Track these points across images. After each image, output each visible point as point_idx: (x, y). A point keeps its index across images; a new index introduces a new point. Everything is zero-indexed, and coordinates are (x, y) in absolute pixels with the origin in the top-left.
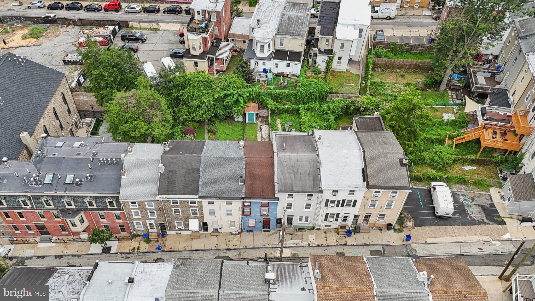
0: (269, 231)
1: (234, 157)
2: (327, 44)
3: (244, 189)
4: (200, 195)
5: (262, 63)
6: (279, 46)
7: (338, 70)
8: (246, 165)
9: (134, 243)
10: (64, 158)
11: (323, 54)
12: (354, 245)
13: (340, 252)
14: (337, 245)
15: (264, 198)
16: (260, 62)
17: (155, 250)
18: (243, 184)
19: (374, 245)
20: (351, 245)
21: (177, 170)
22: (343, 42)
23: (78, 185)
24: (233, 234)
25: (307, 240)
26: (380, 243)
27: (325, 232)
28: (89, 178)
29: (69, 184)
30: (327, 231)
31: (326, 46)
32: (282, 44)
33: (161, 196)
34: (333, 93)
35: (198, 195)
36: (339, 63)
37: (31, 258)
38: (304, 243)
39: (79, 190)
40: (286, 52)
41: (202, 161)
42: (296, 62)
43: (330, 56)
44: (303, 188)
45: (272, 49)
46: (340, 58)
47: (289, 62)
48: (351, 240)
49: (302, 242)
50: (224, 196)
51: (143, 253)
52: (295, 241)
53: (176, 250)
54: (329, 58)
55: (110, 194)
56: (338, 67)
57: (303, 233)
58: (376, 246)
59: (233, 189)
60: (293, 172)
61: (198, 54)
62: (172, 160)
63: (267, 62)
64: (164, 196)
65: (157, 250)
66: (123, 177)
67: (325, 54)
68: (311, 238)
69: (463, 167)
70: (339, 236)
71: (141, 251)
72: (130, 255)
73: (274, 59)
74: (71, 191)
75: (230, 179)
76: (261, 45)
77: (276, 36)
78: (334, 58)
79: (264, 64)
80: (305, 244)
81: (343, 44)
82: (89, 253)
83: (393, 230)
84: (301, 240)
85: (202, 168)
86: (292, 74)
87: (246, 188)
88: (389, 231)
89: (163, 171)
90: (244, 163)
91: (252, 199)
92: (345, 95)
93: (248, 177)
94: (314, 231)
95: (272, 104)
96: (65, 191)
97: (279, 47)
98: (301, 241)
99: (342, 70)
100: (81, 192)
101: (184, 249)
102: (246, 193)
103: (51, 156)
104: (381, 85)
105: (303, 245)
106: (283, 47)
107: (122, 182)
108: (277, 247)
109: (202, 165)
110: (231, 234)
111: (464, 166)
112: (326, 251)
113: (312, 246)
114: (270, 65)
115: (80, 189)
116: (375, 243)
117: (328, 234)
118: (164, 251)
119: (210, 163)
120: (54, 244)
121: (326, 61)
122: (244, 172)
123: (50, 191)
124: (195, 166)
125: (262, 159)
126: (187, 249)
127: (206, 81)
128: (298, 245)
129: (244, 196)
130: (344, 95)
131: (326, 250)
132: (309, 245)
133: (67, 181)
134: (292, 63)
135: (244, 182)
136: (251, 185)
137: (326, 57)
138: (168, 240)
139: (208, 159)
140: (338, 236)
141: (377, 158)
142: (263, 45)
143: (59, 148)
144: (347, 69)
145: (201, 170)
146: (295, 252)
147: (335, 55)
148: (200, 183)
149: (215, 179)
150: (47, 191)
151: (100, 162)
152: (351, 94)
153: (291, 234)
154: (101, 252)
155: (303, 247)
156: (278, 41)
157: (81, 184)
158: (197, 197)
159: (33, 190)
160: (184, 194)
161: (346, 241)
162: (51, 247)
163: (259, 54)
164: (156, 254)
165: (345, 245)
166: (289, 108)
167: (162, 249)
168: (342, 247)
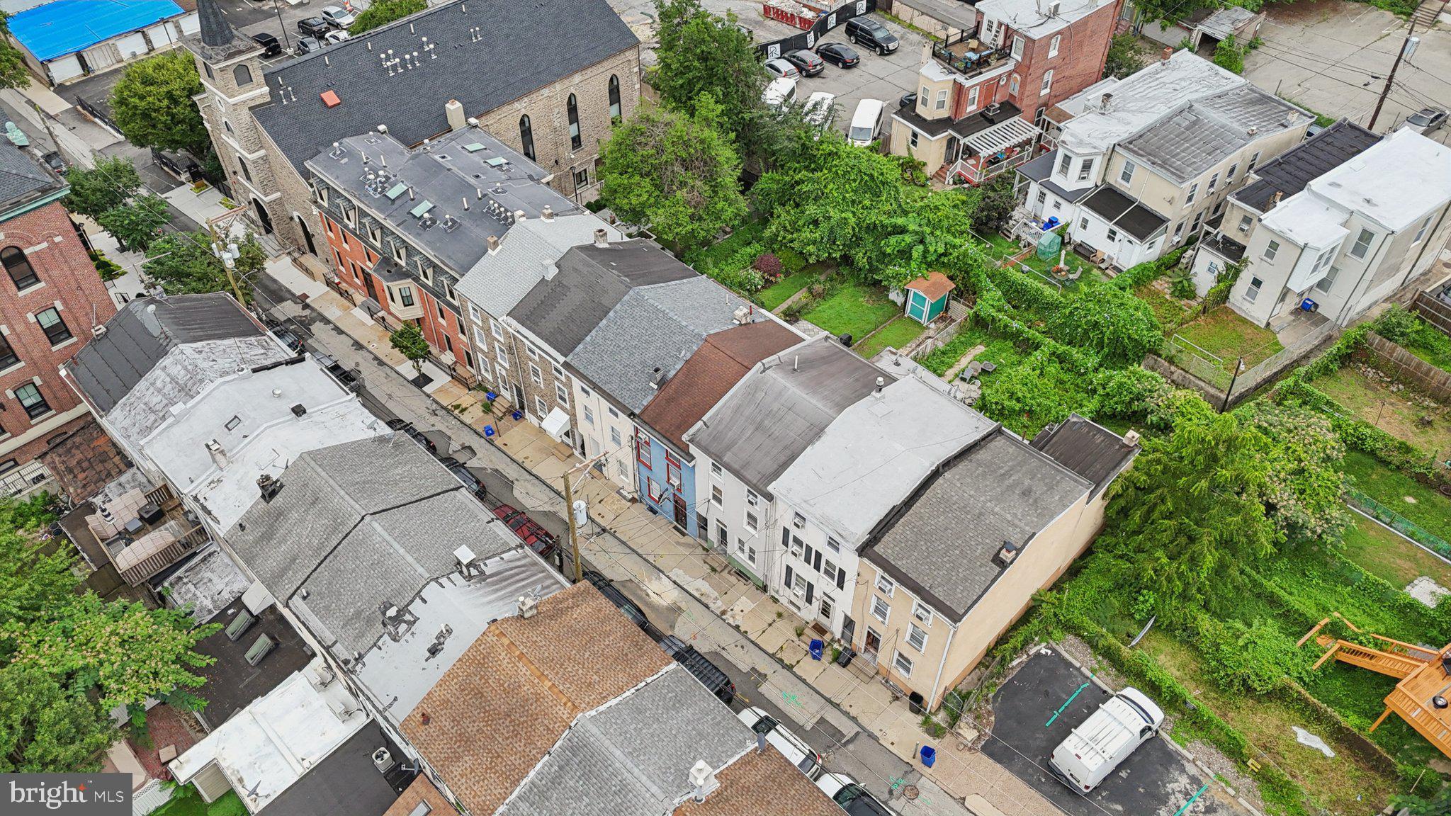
0: (684, 534)
1: (686, 326)
2: (1242, 230)
3: (650, 398)
4: (568, 359)
5: (1053, 203)
6: (1119, 180)
7: (1243, 315)
8: (695, 354)
9: (467, 398)
10: (449, 170)
11: (1218, 249)
12: (804, 681)
13: (762, 671)
14: (772, 656)
15: (669, 441)
16: (1051, 198)
17: (480, 430)
18: (656, 387)
19: (846, 714)
20: (799, 678)
21: (573, 289)
22: (1277, 240)
23: (424, 225)
24: (620, 494)
25: (732, 602)
26: (863, 720)
27: (780, 615)
28: (450, 224)
29: (414, 217)
30: (785, 614)
31: (1241, 233)
32: (1126, 177)
33: (510, 320)
34: (1160, 356)
35: (566, 356)
36: (1251, 295)
37: (327, 322)
38: (719, 603)
39: (418, 235)
40: (1127, 201)
41: (626, 298)
42: (1132, 238)
43: (1231, 262)
44: (743, 467)
45: (1094, 178)
46: (1257, 283)
47: (1116, 228)
48: (809, 668)
49: (716, 599)
50: (605, 388)
51: (462, 422)
52: (705, 587)
53: (509, 453)
54: (1229, 267)
55: (451, 269)
56: (1246, 306)
57: (741, 585)
58: (845, 719)
59: (632, 386)
60: (760, 424)
61: (929, 118)
62: (580, 266)
63: (1064, 203)
64: (514, 323)
65: (485, 435)
66: (490, 251)
67: (1223, 253)
68: (743, 605)
69: (1295, 728)
70: (797, 642)
71: (462, 418)
72: (441, 412)
73: (1085, 204)
74: (406, 229)
75: (643, 363)
76: (1066, 156)
77: (1117, 148)
78: (1242, 275)
79: (1057, 205)
80: (718, 606)
81: (1274, 246)
82: (397, 368)
83: (920, 718)
84: (720, 593)
85: (616, 312)
86: (1114, 263)
87: (654, 400)
88: (912, 715)
89: (549, 277)
90: (695, 348)
91: (647, 427)
92: (1192, 378)
93: (676, 381)
94: (765, 597)
95: (990, 301)
96: (398, 226)
97: (1116, 180)
98: (716, 594)
99: (1254, 317)
100: (420, 240)
101: (520, 461)
102: (646, 408)
103: (437, 157)
104: (1325, 408)
105: (711, 605)
106: (1128, 185)
107: (483, 261)
108: (663, 572)
109: (618, 306)
110: (618, 492)
111: (1304, 727)
112: (739, 648)
113: (724, 620)
114: (1070, 214)
115: (420, 235)
116: (853, 712)
117: (779, 624)
118: (491, 443)
119: (637, 310)
120: (373, 322)
121: (1216, 272)
122: (678, 367)
123: (382, 211)
124: (606, 302)
125: (733, 363)
126: (525, 465)
127: (871, 176)
128: (703, 599)
129: (637, 411)
130: (1188, 376)
131: (742, 647)
132: (724, 613)
133: (417, 211)
134: (1121, 234)
135: (662, 383)
136: (670, 400)
137: (1220, 262)
138: (516, 429)
139: (640, 301)
140: (795, 638)
141: (955, 507)
142: (1070, 158)
143: (466, 153)
144: (1268, 324)
145: (611, 314)
146: (683, 606)
147: (1246, 266)
148: (588, 338)
149: (619, 346)
150: (378, 209)
151: (489, 208)
152: (1209, 383)
153: (713, 570)
154: (411, 378)
155: (707, 607)
156: (1119, 166)
157: (429, 226)
158: (562, 359)
159: (364, 197)
160: (547, 341)
161: (798, 662)
162: (364, 324)
163: (1056, 178)
164: (478, 438)
165: (789, 668)
166: (1019, 333)
167: (491, 437)
168: (778, 667)
